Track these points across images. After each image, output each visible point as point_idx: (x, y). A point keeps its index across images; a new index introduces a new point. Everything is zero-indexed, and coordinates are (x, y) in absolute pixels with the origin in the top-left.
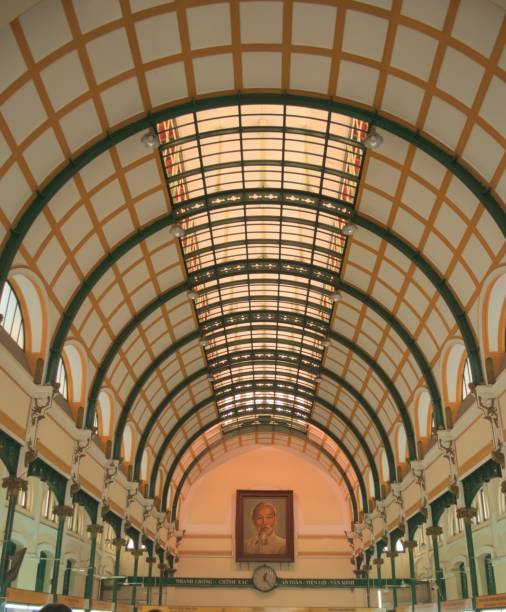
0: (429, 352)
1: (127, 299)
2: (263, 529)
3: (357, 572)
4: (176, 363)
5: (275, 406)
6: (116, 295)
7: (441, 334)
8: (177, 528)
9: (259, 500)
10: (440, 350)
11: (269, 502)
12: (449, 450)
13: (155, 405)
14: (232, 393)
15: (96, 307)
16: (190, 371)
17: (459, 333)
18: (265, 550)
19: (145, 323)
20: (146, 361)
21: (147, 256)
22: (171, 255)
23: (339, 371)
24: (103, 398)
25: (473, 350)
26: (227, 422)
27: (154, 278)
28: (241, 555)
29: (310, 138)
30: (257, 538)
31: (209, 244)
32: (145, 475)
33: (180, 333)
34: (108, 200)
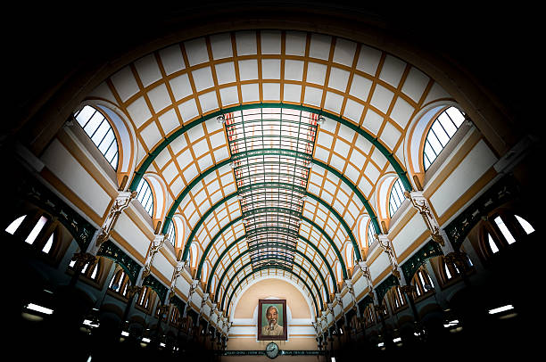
0: (350, 223)
1: (209, 197)
2: (271, 321)
3: (320, 346)
4: (231, 232)
5: (277, 255)
6: (203, 195)
7: (356, 213)
8: (228, 321)
9: (270, 305)
10: (356, 221)
11: (274, 306)
12: (366, 272)
13: (220, 253)
14: (258, 249)
15: (193, 199)
16: (238, 237)
17: (366, 211)
18: (273, 333)
19: (217, 210)
20: (217, 230)
21: (219, 178)
22: (231, 177)
23: (306, 236)
24: (193, 246)
25: (374, 218)
26: (255, 264)
27: (222, 188)
28: (261, 337)
29: (292, 124)
30: (268, 327)
31: (247, 174)
32: (213, 290)
33: (233, 217)
34: (201, 148)
